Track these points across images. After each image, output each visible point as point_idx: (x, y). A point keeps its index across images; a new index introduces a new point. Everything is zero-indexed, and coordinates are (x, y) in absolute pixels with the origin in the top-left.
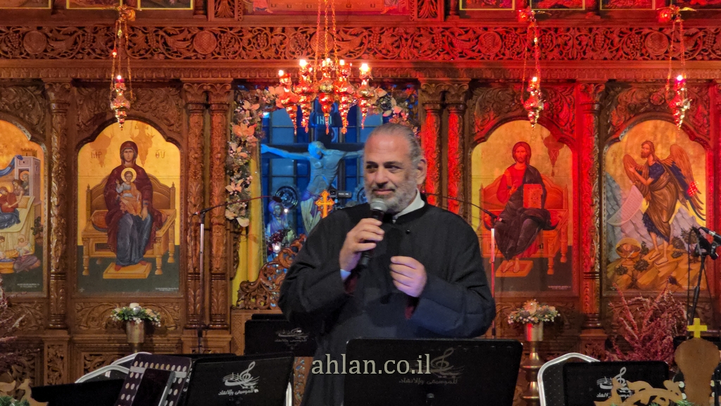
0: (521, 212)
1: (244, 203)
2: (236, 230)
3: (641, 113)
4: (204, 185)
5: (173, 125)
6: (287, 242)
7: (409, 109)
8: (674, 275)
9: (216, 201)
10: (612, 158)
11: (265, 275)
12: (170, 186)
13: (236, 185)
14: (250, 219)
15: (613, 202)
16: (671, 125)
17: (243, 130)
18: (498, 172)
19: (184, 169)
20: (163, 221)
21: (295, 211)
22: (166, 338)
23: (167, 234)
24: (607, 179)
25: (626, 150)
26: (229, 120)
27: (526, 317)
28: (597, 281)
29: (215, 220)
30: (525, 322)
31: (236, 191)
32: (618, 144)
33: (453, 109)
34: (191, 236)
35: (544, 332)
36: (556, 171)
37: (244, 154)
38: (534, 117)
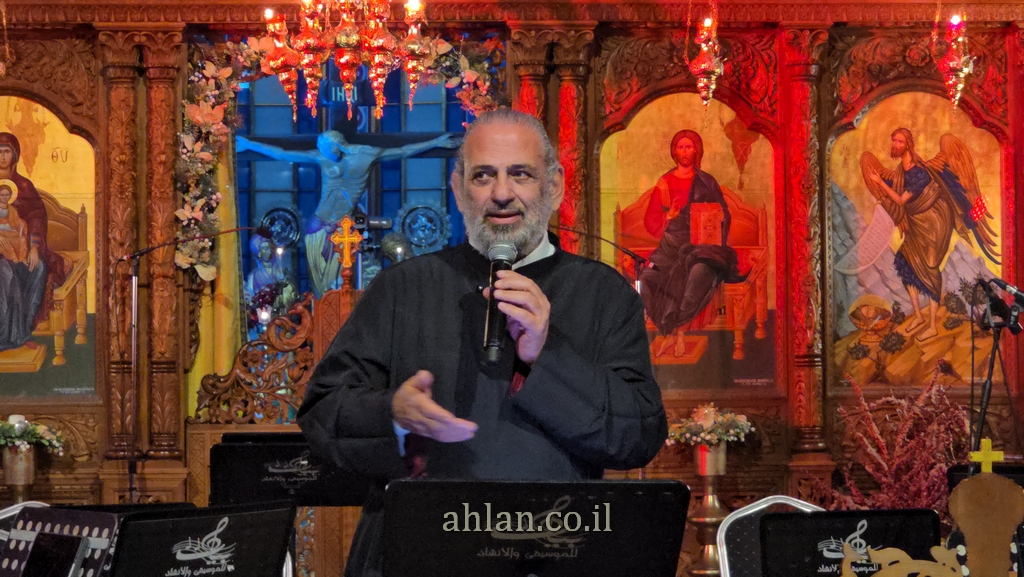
0: (686, 252)
1: (206, 240)
2: (194, 287)
3: (888, 81)
4: (137, 209)
5: (80, 104)
6: (282, 306)
7: (491, 74)
8: (947, 358)
9: (159, 236)
10: (841, 158)
11: (245, 365)
12: (77, 211)
13: (193, 208)
14: (218, 268)
15: (843, 234)
16: (942, 101)
17: (205, 114)
18: (646, 184)
19: (102, 182)
20: (66, 270)
21: (294, 250)
22: (71, 476)
23: (73, 292)
24: (833, 193)
25: (865, 144)
26: (179, 94)
27: (697, 434)
28: (818, 371)
29: (156, 270)
30: (696, 442)
31: (193, 218)
32: (851, 133)
33: (567, 75)
34: (115, 297)
35: (728, 459)
36: (746, 180)
37: (206, 155)
38: (707, 87)
